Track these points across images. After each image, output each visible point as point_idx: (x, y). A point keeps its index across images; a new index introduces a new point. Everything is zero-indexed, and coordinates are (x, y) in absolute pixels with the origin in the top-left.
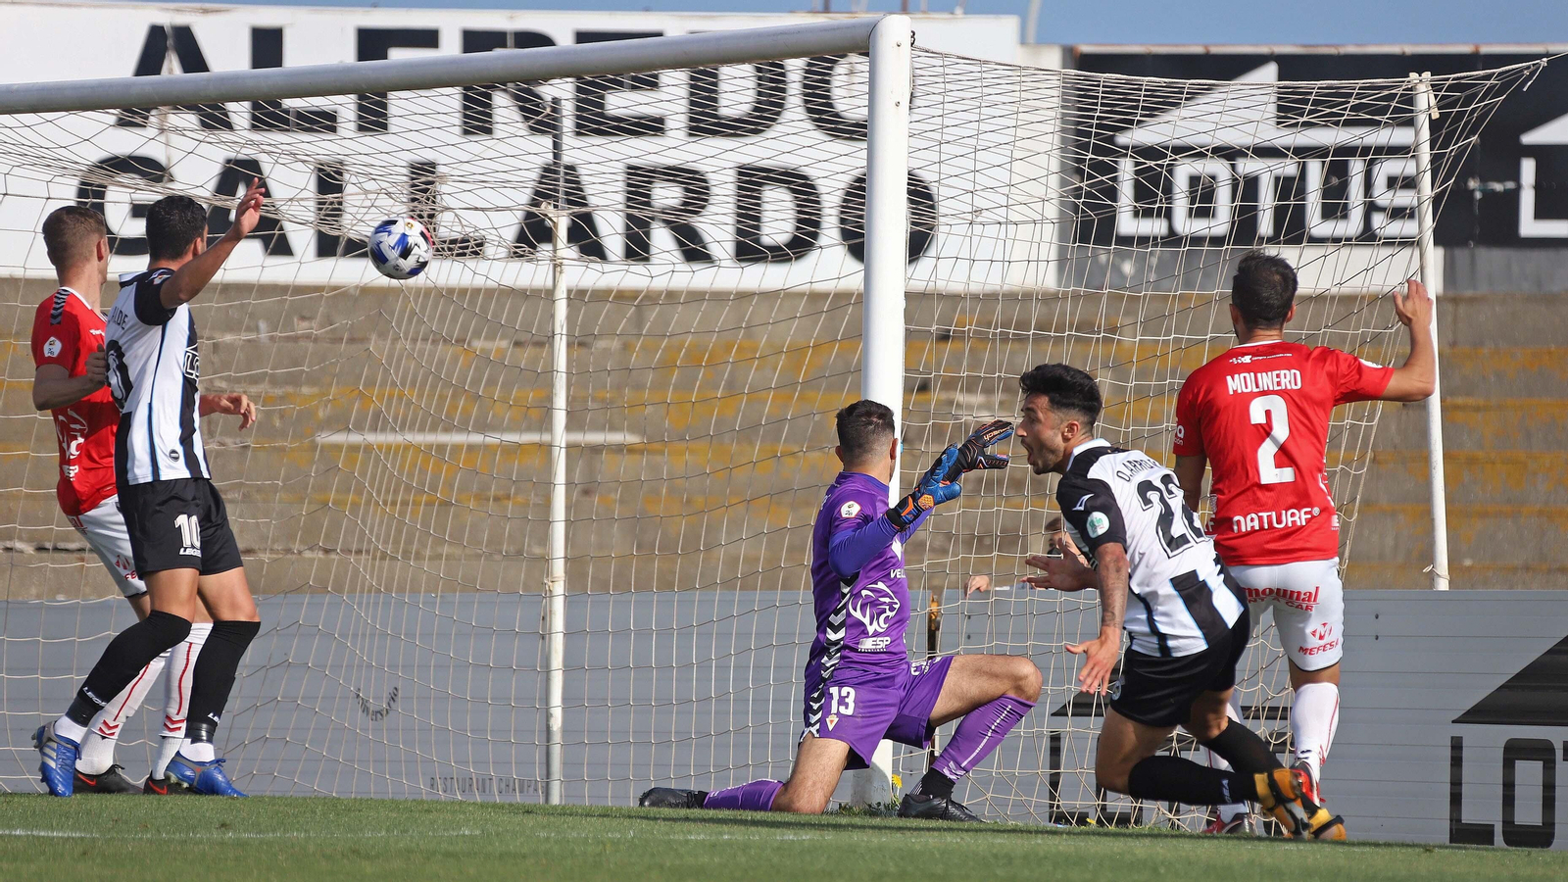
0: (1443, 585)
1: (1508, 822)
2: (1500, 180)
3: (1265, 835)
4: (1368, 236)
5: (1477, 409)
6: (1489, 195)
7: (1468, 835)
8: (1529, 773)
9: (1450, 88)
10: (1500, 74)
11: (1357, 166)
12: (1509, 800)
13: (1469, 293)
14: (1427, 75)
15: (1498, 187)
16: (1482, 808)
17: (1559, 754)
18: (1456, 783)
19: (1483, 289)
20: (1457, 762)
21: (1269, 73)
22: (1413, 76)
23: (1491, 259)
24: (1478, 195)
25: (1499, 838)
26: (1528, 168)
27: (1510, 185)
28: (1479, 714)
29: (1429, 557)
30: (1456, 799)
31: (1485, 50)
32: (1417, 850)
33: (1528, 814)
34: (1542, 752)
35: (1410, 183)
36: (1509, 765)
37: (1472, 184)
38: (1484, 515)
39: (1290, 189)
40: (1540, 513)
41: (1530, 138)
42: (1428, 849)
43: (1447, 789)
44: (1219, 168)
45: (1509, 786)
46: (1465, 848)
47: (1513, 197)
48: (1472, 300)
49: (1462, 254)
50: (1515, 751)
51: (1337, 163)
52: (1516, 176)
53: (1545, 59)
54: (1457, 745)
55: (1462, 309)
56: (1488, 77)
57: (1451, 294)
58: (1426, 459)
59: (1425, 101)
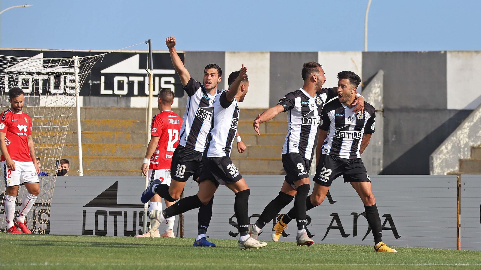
0: (81, 175)
1: (96, 230)
2: (96, 81)
3: (39, 233)
4: (65, 93)
5: (91, 134)
6: (94, 84)
7: (87, 233)
8: (101, 218)
9: (82, 61)
10: (94, 57)
11: (62, 77)
12: (96, 225)
13: (89, 107)
14: (77, 57)
15: (96, 82)
16: (90, 227)
17: (108, 214)
18: (84, 221)
19: (92, 106)
20: (84, 216)
21: (41, 55)
22: (74, 57)
23: (94, 99)
24: (91, 84)
25: (94, 234)
26: (103, 78)
27: (98, 82)
28: (90, 205)
29: (78, 168)
30: (84, 225)
31: (92, 51)
32: (74, 237)
33: (101, 228)
34: (104, 213)
35: (73, 81)
36: (96, 217)
37: (90, 82)
38: (92, 158)
39: (46, 82)
40: (106, 158)
41: (102, 71)
42: (76, 236)
43: (82, 222)
44: (29, 77)
45: (96, 221)
46: (85, 236)
47: (99, 85)
48: (90, 109)
49: (87, 98)
50: (98, 213)
51: (58, 77)
52: (100, 80)
53: (105, 54)
54: (84, 212)
55: (87, 111)
56: (91, 58)
57: (85, 107)
58: (77, 145)
59: (77, 63)
